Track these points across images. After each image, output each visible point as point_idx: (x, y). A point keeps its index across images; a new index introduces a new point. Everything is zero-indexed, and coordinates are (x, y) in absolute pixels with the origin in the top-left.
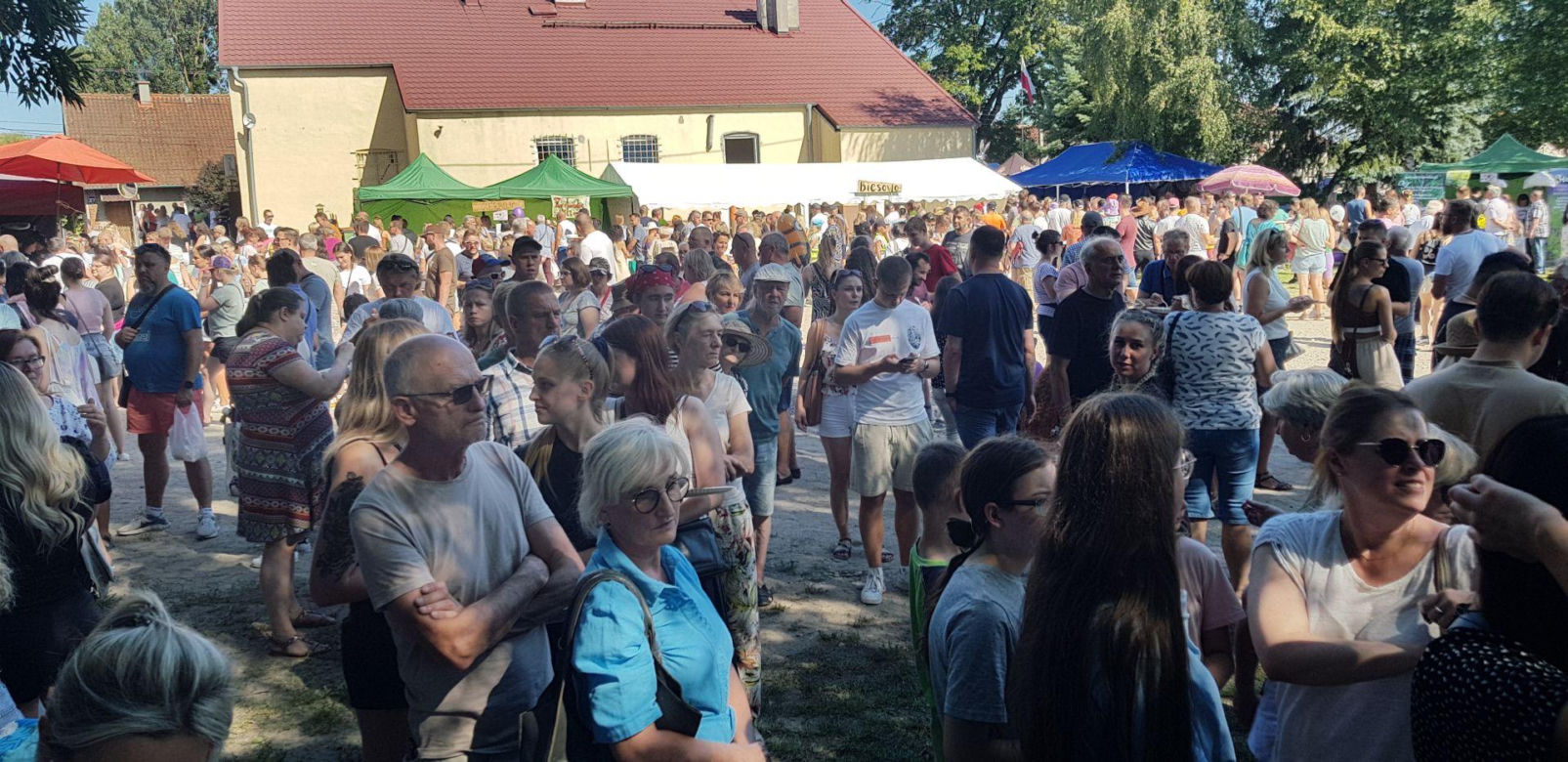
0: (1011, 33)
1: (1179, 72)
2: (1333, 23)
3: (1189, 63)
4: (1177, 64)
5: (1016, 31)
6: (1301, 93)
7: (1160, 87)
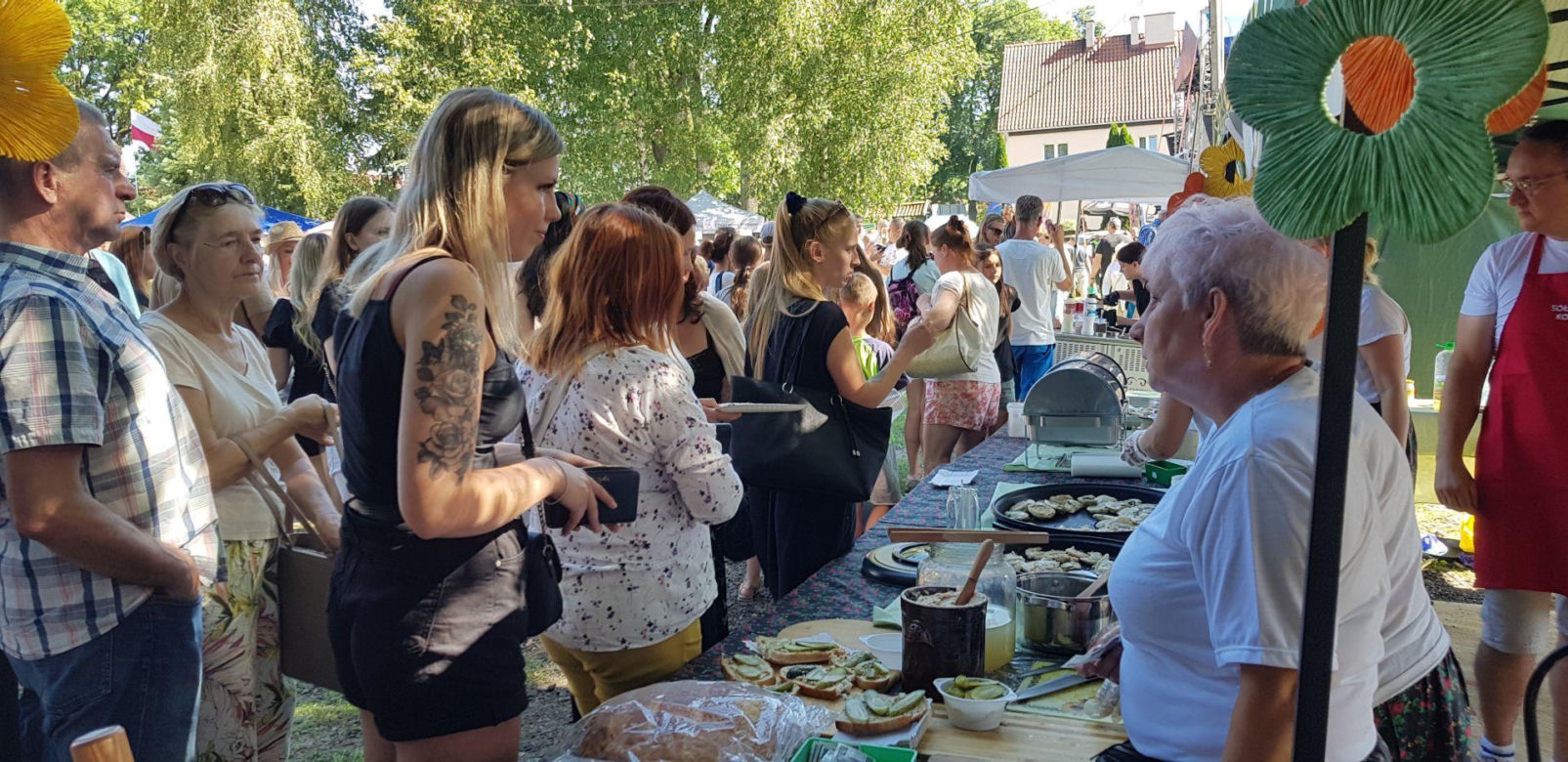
0: (119, 85)
1: (272, 130)
2: (411, 98)
3: (282, 122)
4: (271, 123)
5: (126, 83)
6: (399, 161)
7: (256, 143)
